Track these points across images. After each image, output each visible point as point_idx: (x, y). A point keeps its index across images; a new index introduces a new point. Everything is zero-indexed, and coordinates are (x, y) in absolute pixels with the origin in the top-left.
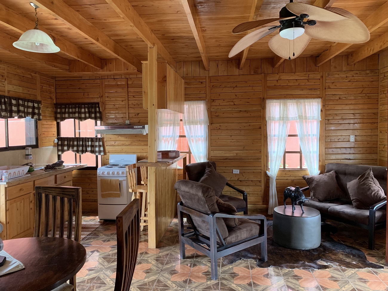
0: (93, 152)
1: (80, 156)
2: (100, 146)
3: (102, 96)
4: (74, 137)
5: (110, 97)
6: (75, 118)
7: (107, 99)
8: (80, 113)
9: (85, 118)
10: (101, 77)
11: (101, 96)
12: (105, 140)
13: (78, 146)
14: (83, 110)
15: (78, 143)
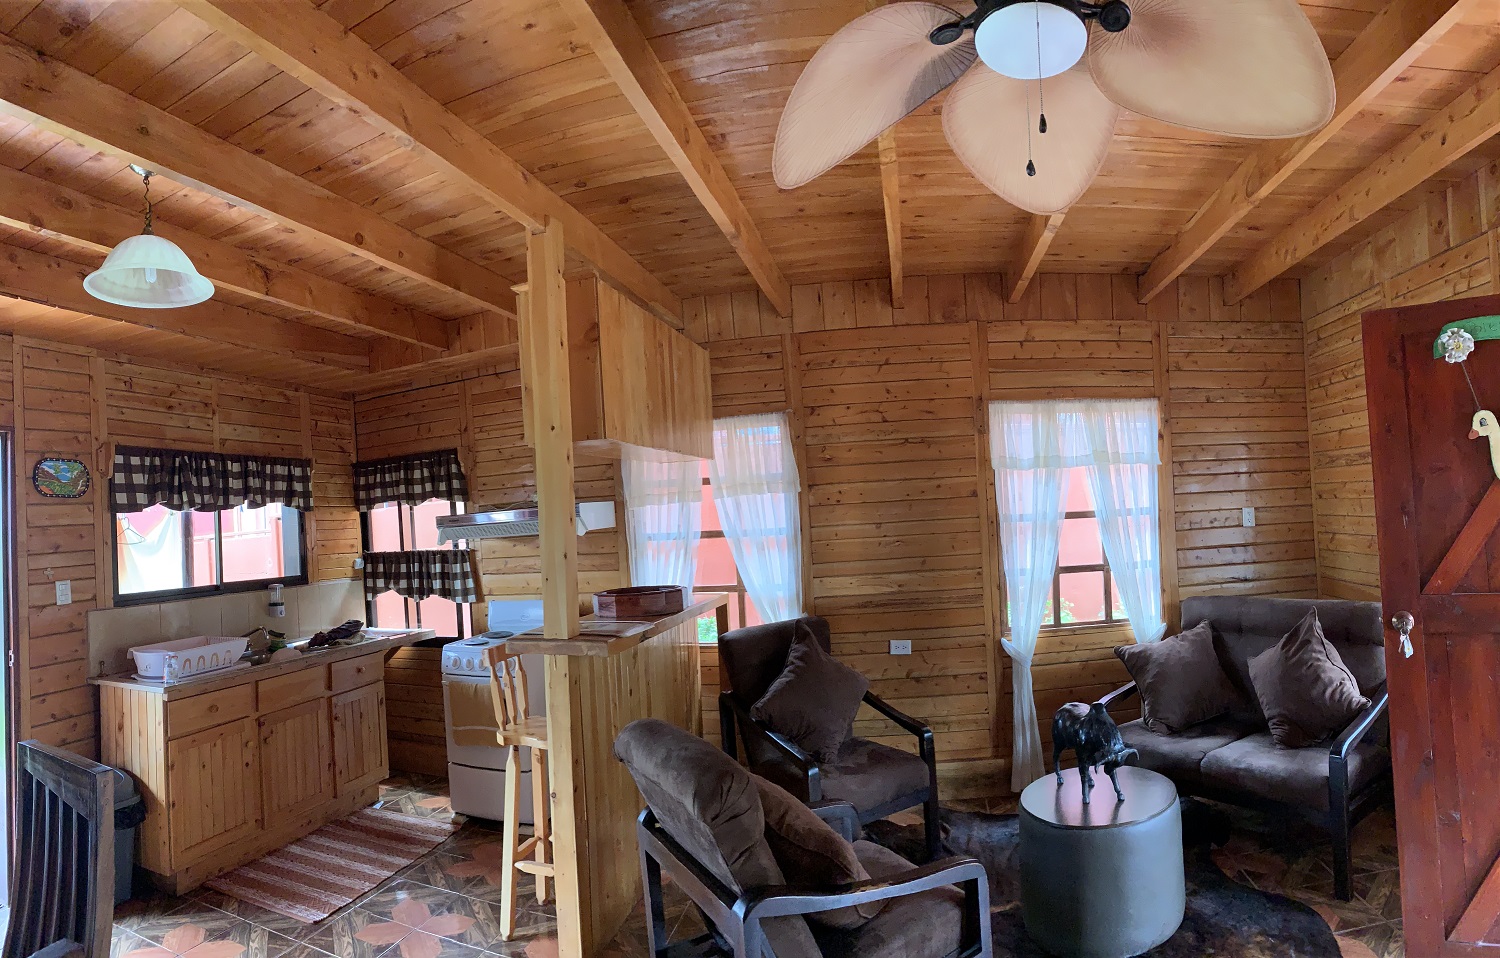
0: (446, 593)
1: (418, 604)
2: (465, 576)
3: (466, 430)
4: (398, 550)
5: (487, 428)
6: (397, 498)
7: (477, 436)
8: (409, 482)
9: (424, 497)
10: (459, 375)
11: (463, 429)
12: (479, 556)
13: (409, 576)
14: (417, 474)
15: (408, 568)
